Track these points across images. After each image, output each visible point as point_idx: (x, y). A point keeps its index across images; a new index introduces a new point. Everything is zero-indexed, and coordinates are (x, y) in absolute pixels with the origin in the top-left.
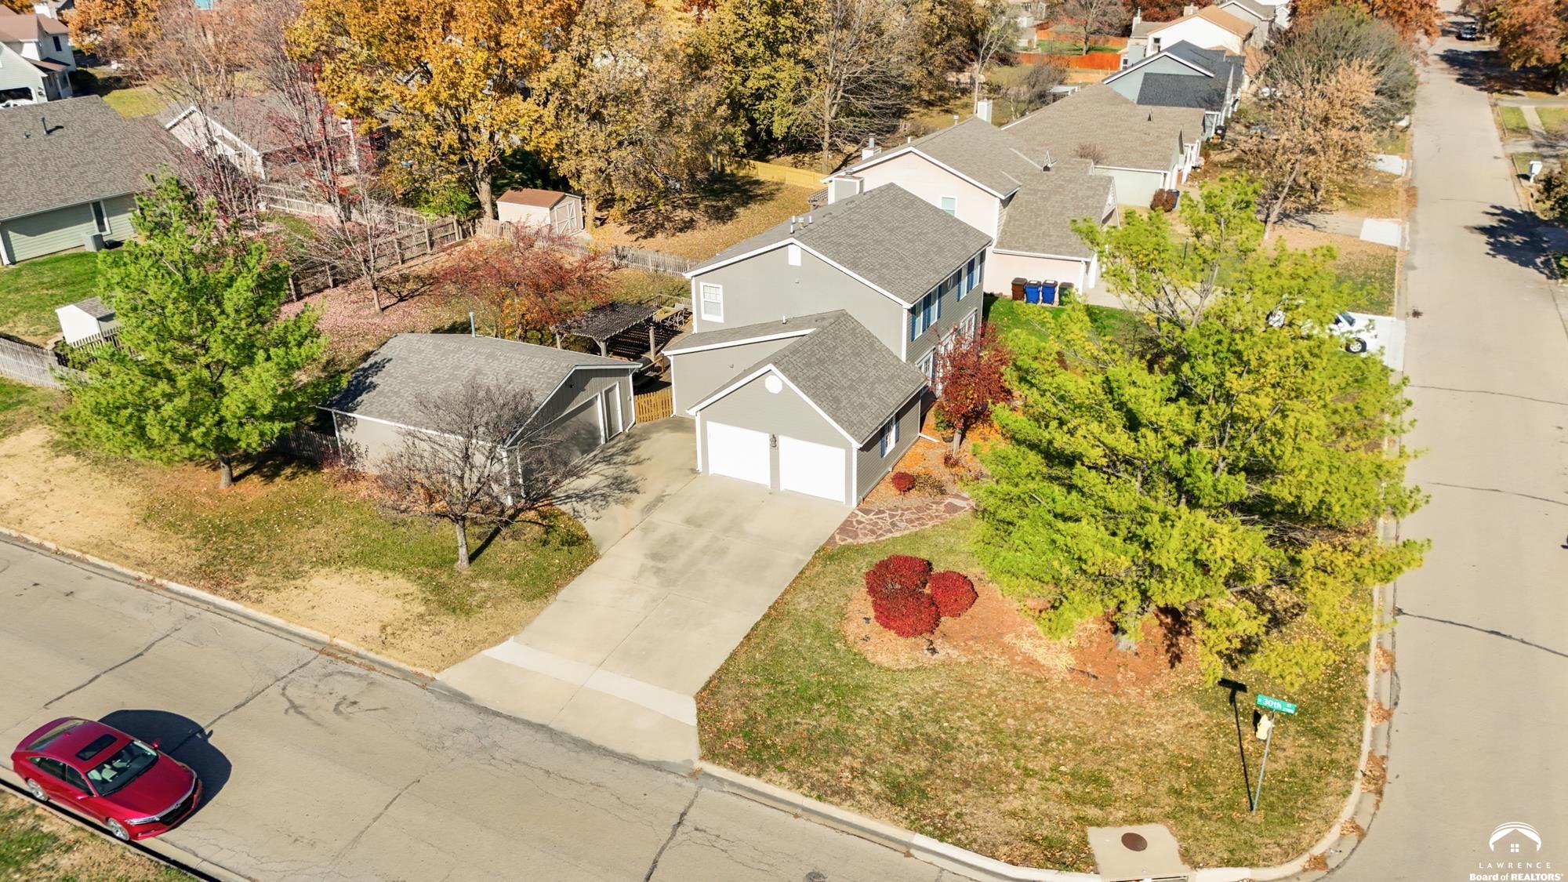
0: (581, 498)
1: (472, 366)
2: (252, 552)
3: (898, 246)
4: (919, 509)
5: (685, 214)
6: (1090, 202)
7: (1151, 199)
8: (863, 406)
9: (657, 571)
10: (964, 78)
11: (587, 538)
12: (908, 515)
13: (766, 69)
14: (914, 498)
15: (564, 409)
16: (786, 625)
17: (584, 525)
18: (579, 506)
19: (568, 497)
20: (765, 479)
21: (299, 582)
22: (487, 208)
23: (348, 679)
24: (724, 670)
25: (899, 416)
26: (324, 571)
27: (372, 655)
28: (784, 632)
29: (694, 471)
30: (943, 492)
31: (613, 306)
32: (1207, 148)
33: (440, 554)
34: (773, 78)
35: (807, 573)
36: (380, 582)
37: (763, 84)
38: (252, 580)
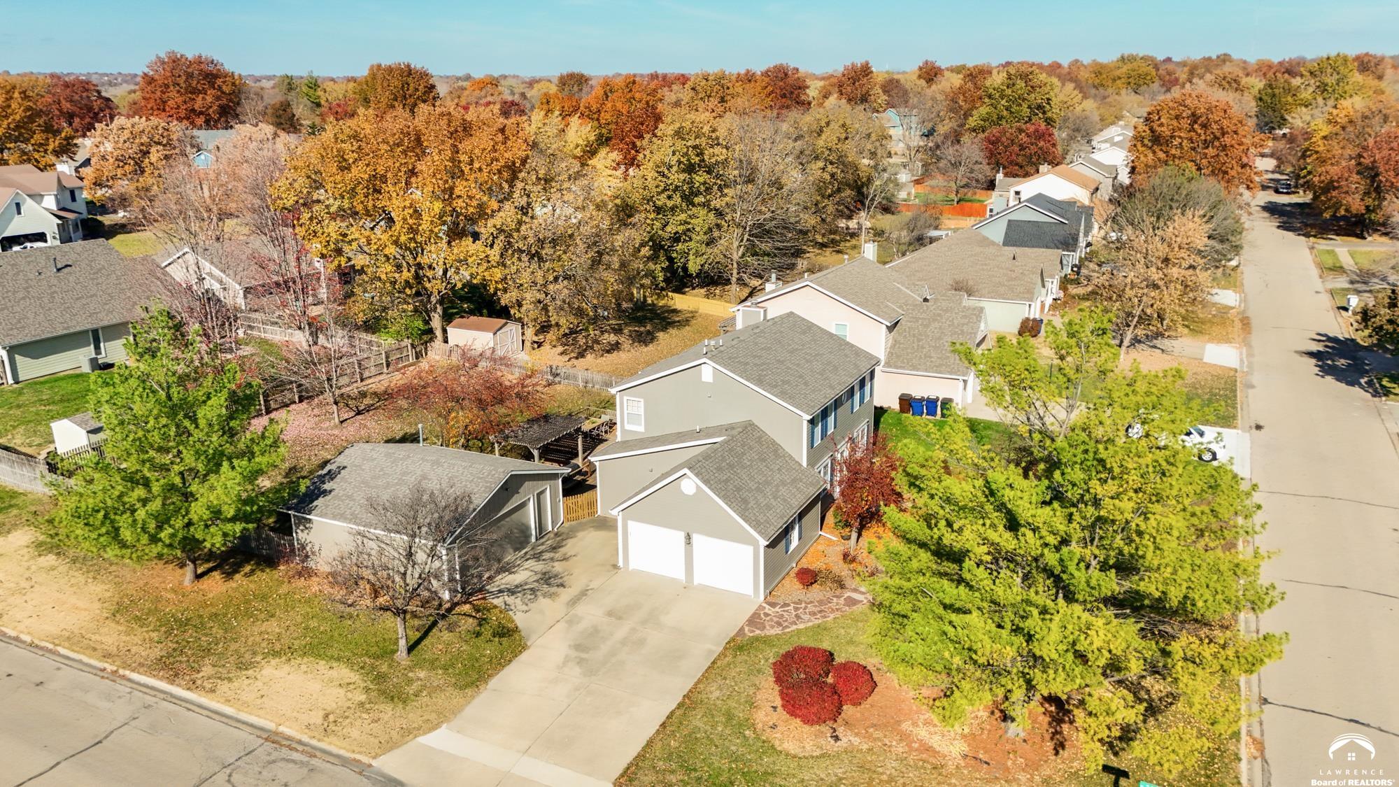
0: (512, 592)
1: (419, 472)
2: (210, 644)
3: (798, 365)
4: (821, 602)
5: (612, 338)
6: (965, 328)
7: (1019, 326)
8: (769, 507)
9: (581, 662)
10: (853, 224)
11: (516, 630)
12: (811, 608)
13: (683, 217)
14: (816, 592)
15: (500, 511)
16: (699, 713)
17: (515, 618)
18: (510, 600)
19: (500, 591)
20: (680, 575)
21: (250, 672)
22: (439, 333)
23: (291, 765)
24: (640, 757)
25: (801, 516)
26: (273, 662)
27: (314, 742)
28: (697, 720)
29: (615, 567)
30: (842, 586)
31: (546, 418)
32: (1065, 283)
33: (381, 645)
34: (689, 223)
35: (719, 663)
36: (326, 672)
37: (681, 229)
38: (207, 670)
